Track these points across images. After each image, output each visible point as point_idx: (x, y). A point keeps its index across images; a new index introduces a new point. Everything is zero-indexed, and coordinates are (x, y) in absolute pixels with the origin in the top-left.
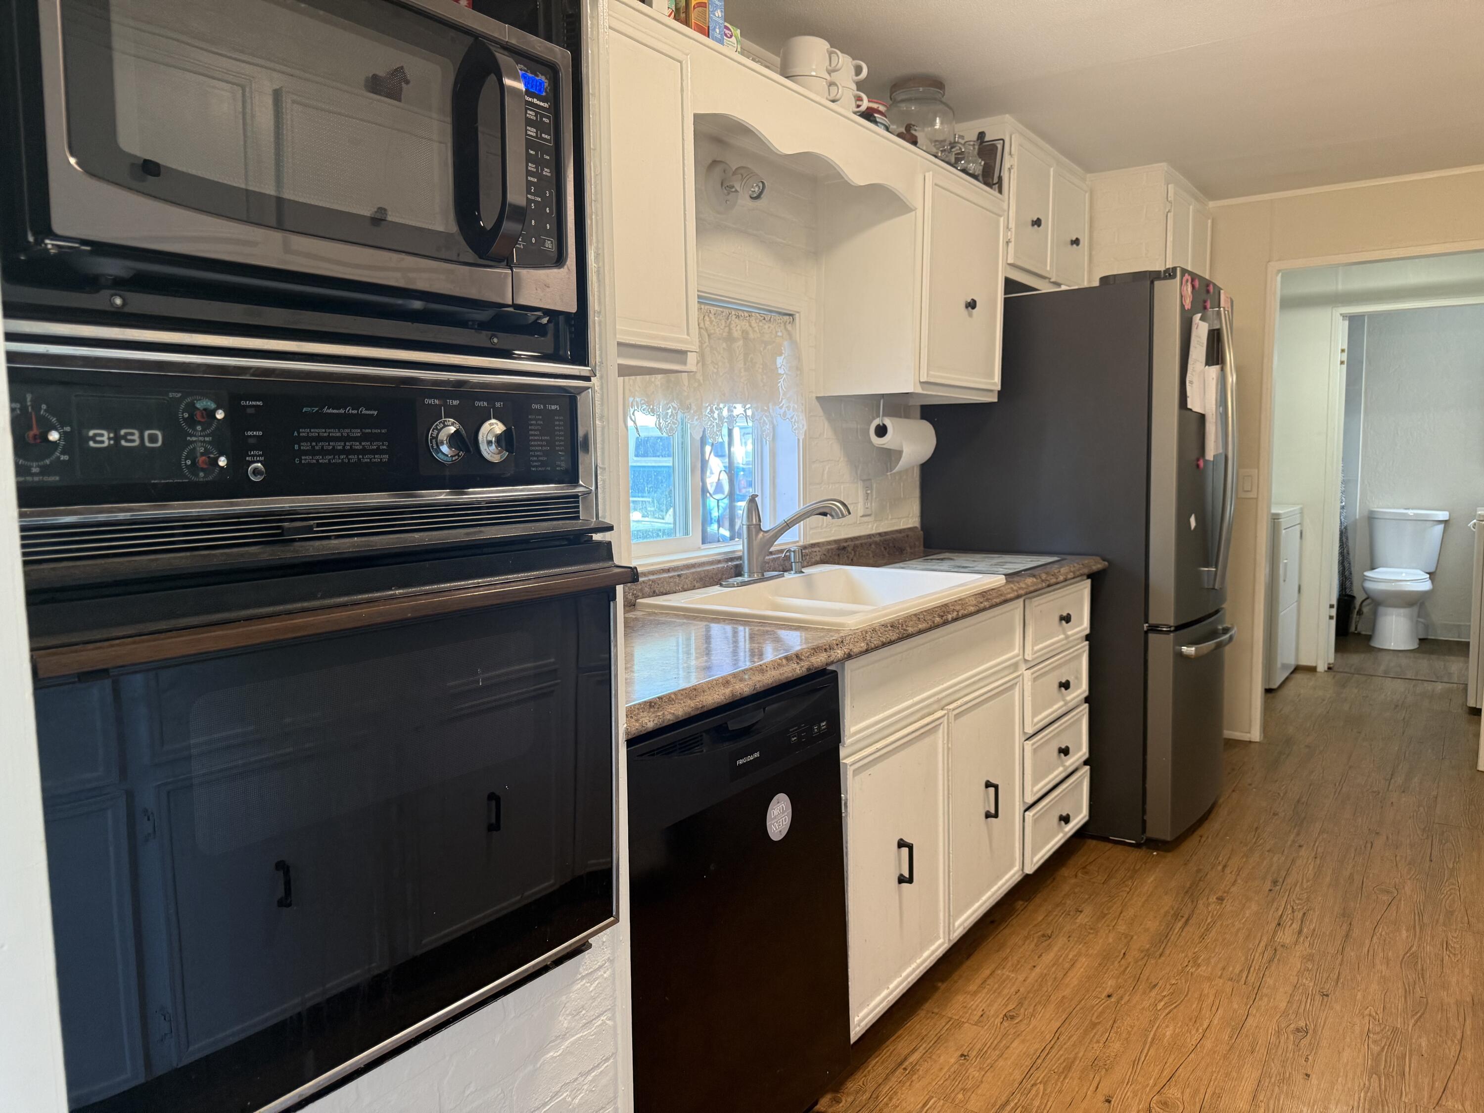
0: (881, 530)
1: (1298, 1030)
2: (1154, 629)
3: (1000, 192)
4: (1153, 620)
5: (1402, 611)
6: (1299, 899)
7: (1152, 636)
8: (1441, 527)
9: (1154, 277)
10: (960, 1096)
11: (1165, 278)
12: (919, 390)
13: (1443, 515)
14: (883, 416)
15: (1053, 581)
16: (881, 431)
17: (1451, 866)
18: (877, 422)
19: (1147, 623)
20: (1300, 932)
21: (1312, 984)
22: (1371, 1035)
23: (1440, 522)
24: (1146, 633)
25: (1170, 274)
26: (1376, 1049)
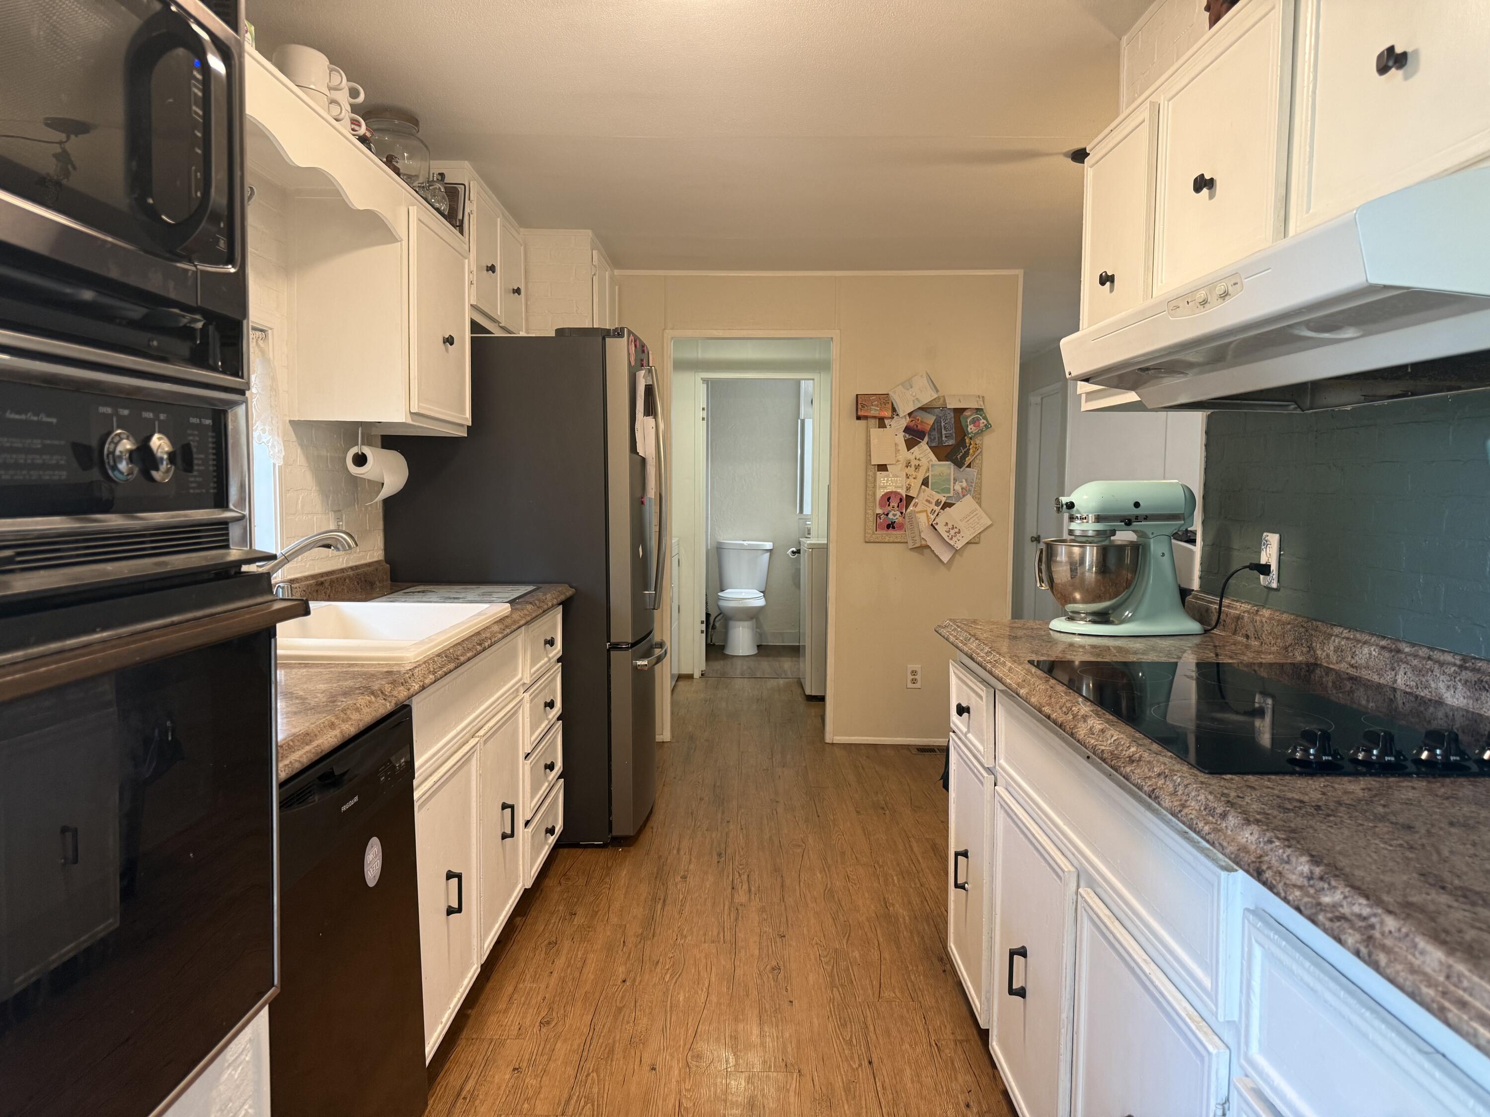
0: (351, 564)
1: (773, 969)
2: (616, 647)
3: (462, 232)
4: (613, 640)
5: (747, 624)
6: (741, 865)
7: (613, 654)
8: (768, 554)
9: (605, 334)
10: (526, 1106)
11: (614, 336)
12: (410, 421)
13: (769, 545)
14: (363, 444)
15: (545, 607)
16: (361, 460)
17: (832, 818)
18: (354, 450)
19: (609, 642)
20: (750, 890)
21: (771, 930)
22: (822, 959)
23: (767, 551)
24: (609, 651)
25: (618, 333)
26: (829, 968)
